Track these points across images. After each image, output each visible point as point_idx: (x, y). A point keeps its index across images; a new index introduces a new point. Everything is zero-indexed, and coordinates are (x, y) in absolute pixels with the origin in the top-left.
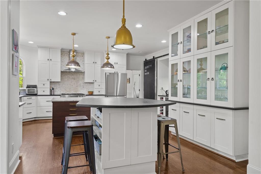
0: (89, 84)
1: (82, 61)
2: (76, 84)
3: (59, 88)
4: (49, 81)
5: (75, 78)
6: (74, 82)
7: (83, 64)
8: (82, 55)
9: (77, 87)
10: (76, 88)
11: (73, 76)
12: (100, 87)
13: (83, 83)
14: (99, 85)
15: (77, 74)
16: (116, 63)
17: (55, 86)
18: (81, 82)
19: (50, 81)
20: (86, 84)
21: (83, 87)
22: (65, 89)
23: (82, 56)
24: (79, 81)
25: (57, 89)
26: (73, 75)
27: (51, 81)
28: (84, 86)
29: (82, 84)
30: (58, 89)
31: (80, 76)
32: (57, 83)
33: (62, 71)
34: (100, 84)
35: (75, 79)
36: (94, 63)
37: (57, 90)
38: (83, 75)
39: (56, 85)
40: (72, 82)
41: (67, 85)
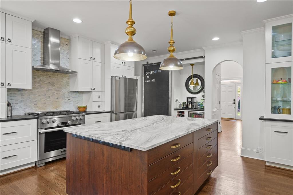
0: (78, 94)
1: (67, 54)
2: (56, 95)
3: (22, 101)
4: (4, 86)
5: (54, 83)
6: (52, 90)
7: (68, 58)
8: (67, 43)
9: (57, 100)
10: (56, 102)
11: (49, 79)
12: (100, 99)
13: (69, 93)
14: (99, 97)
15: (57, 75)
16: (124, 63)
17: (12, 98)
18: (64, 91)
19: (8, 87)
20: (73, 95)
21: (69, 99)
22: (36, 103)
23: (67, 45)
24: (61, 88)
25: (17, 103)
26: (50, 77)
27: (10, 87)
28: (69, 97)
29: (66, 95)
30: (18, 105)
31: (62, 79)
32: (17, 93)
33: (35, 67)
34: (100, 94)
35: (53, 85)
36: (92, 60)
37: (17, 107)
38: (68, 77)
39: (16, 96)
40: (49, 90)
41: (39, 96)
